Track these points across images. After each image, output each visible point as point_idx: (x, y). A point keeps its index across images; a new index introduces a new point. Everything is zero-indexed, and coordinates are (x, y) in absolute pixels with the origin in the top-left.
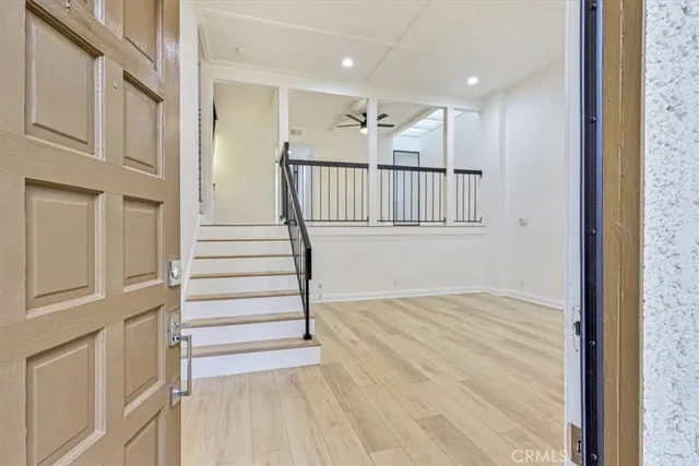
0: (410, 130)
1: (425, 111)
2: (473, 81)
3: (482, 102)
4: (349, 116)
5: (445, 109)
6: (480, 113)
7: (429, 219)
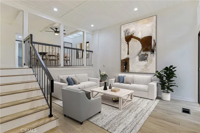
0: (70, 36)
1: (77, 31)
2: (92, 26)
3: (93, 32)
4: (51, 28)
5: (84, 32)
6: (92, 35)
7: (79, 65)
